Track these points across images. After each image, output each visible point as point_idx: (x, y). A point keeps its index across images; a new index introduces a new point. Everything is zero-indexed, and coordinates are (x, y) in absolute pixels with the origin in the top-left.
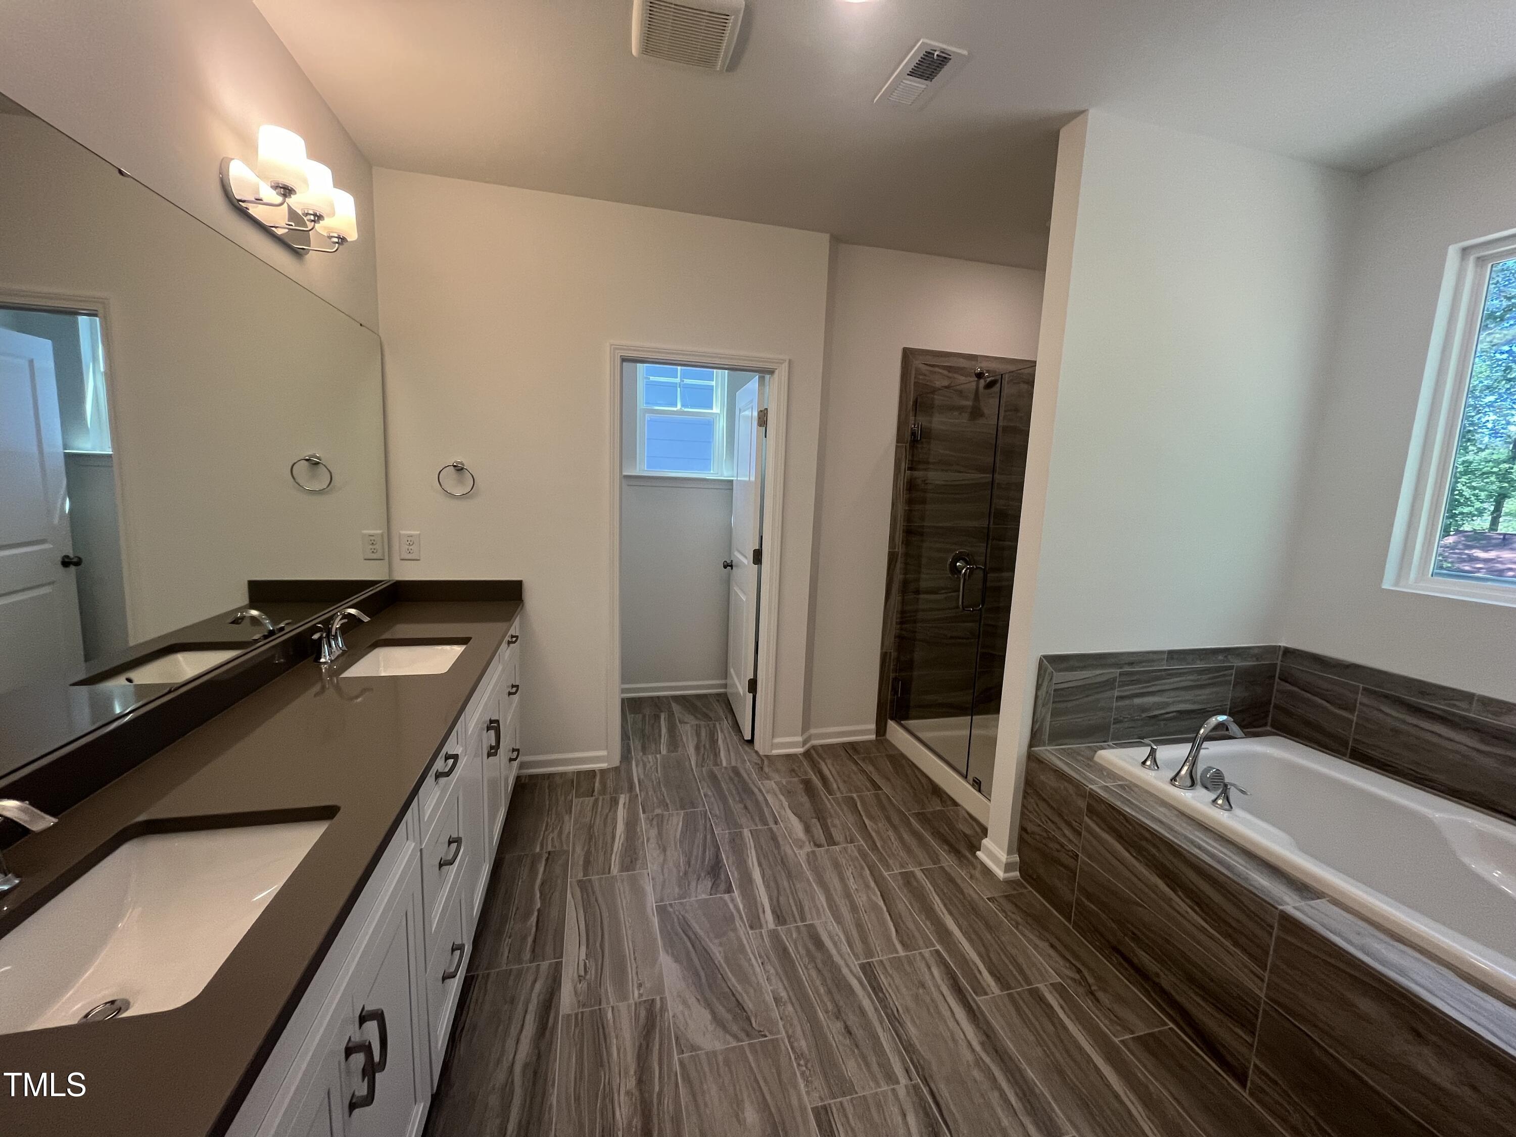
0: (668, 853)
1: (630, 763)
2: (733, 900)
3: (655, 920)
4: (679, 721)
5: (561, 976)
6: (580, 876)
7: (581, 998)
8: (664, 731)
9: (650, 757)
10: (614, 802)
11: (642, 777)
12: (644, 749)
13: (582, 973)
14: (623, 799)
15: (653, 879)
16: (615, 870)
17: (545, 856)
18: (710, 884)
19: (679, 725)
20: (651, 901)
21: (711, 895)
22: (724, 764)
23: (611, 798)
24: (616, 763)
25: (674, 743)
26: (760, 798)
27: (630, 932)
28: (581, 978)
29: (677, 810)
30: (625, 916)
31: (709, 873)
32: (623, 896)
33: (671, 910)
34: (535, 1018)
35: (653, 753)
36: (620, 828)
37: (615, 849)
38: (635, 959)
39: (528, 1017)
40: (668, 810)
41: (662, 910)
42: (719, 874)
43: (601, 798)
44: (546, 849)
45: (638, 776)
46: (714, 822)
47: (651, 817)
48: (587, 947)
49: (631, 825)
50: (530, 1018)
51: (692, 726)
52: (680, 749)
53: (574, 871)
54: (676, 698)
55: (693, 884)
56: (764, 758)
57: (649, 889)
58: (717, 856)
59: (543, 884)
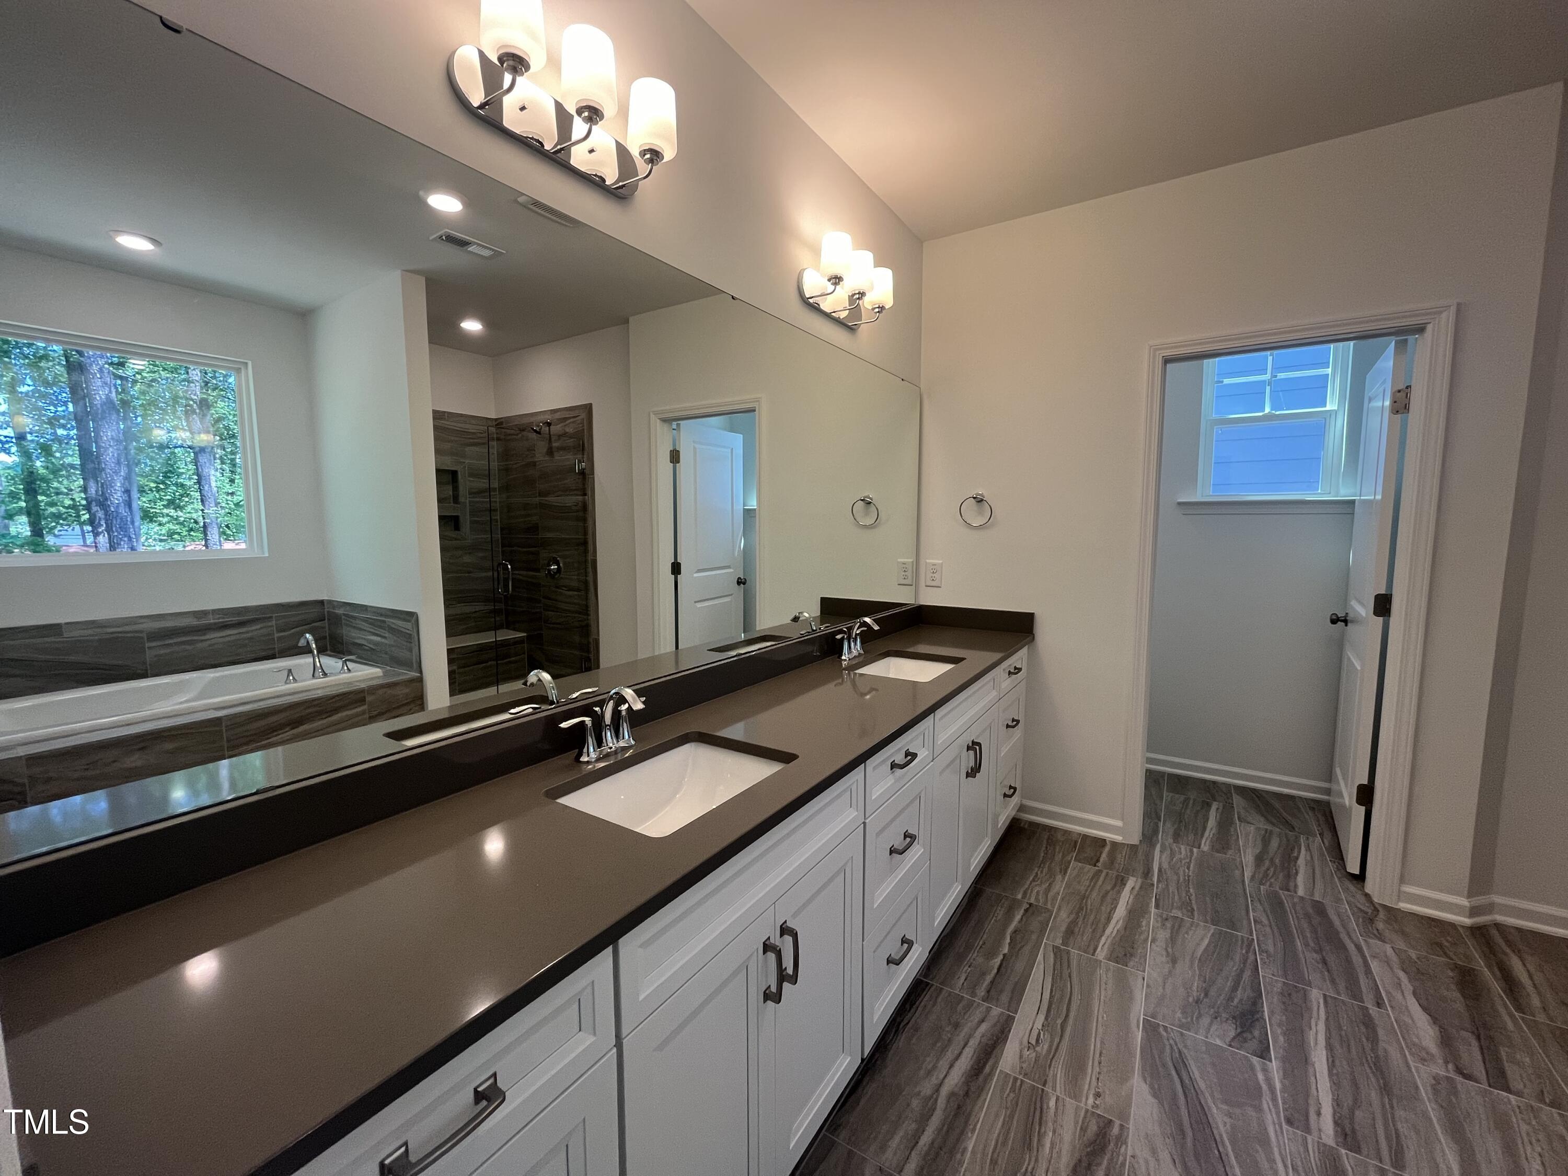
0: (1179, 966)
1: (1152, 845)
2: (1265, 1070)
3: (1139, 1035)
4: (1239, 818)
5: (1010, 1031)
6: (1059, 942)
7: (1024, 1065)
8: (1212, 823)
9: (1183, 847)
10: (1121, 882)
11: (1165, 866)
12: (1177, 837)
13: (1034, 1042)
14: (1131, 883)
15: (1148, 986)
16: (1101, 954)
17: (1025, 906)
18: (1232, 1034)
19: (1237, 822)
20: (1139, 1010)
21: (1230, 1046)
22: (1301, 892)
23: (1117, 877)
24: (1135, 839)
25: (1224, 840)
26: (1356, 959)
27: (1100, 1030)
28: (1030, 1046)
29: (1206, 922)
30: (1100, 1010)
31: (1234, 1018)
32: (1103, 986)
33: (1165, 1034)
34: (973, 1056)
35: (1188, 845)
36: (1121, 911)
37: (1108, 932)
38: (1100, 1063)
39: (967, 1049)
40: (1192, 916)
41: (1151, 1028)
42: (1252, 1025)
43: (1105, 872)
44: (1029, 899)
45: (1160, 864)
46: (1261, 959)
47: (1164, 916)
48: (1046, 1019)
49: (1136, 914)
50: (969, 1052)
51: (1258, 829)
52: (1230, 852)
53: (1052, 935)
54: (1242, 790)
55: (1206, 1021)
56: (1380, 909)
57: (1140, 996)
58: (1254, 1004)
59: (1015, 932)
